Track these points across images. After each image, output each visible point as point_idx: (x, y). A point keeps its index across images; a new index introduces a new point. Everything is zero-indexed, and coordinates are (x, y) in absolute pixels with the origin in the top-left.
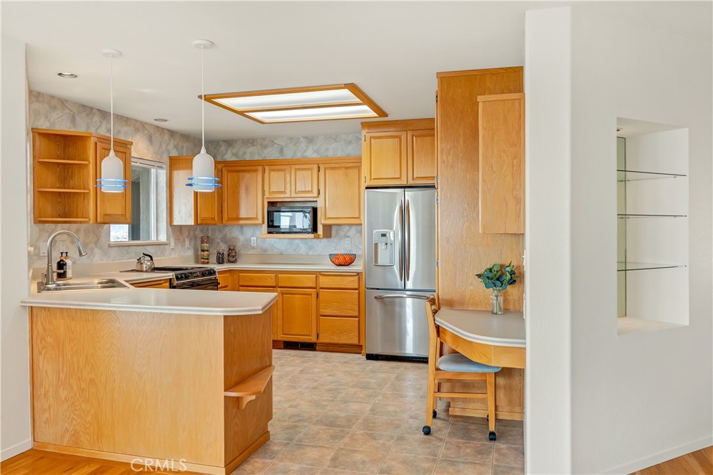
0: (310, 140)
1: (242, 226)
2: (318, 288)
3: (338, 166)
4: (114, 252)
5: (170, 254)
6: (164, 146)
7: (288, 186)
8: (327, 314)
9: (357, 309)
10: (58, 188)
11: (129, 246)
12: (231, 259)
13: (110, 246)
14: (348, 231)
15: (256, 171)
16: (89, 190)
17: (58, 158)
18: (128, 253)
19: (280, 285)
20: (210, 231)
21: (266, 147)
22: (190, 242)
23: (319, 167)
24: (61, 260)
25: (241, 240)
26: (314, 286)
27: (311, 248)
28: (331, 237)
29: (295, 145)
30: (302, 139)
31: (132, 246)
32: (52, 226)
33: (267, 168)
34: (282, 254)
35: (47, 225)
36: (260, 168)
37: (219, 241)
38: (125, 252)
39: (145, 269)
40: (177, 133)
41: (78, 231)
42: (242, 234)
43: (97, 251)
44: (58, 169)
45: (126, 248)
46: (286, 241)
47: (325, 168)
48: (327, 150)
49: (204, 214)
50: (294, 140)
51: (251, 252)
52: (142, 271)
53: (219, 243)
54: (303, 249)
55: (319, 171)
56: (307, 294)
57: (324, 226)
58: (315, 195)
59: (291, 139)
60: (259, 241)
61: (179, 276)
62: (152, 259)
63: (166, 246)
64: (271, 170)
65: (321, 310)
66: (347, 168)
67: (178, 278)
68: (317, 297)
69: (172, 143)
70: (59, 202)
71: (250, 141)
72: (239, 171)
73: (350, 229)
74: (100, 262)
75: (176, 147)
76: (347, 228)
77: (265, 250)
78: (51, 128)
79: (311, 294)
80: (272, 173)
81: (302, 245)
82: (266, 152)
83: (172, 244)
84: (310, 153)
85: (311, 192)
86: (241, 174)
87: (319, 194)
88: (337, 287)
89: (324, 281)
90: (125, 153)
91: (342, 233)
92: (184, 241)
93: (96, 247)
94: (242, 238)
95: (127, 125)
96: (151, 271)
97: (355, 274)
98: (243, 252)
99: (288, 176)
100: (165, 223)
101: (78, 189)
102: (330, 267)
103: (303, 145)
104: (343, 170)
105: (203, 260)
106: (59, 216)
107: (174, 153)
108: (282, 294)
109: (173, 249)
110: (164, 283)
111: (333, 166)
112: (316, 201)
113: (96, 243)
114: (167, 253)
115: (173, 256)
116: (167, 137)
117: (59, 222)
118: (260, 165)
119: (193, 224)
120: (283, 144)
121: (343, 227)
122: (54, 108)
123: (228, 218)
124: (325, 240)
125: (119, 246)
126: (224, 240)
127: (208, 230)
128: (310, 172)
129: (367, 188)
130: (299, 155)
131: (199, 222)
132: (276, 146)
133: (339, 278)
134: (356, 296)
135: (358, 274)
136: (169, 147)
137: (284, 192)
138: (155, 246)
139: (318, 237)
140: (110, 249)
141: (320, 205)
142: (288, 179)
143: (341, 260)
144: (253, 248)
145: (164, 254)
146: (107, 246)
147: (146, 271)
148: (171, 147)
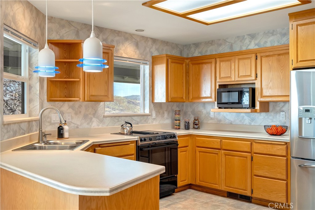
0: (253, 36)
1: (205, 103)
2: (252, 152)
3: (271, 53)
4: (107, 120)
5: (152, 122)
6: (148, 49)
7: (233, 72)
8: (259, 174)
9: (285, 173)
10: (65, 78)
11: (119, 116)
12: (196, 126)
13: (104, 117)
14: (283, 107)
15: (211, 63)
16: (80, 79)
17: (65, 58)
18: (118, 121)
19: (224, 147)
20: (185, 107)
21: (220, 45)
22: (168, 114)
23: (257, 56)
24: (60, 126)
25: (203, 113)
26: (249, 150)
27: (253, 120)
28: (269, 112)
29: (241, 41)
30: (246, 37)
31: (121, 116)
32: (61, 103)
33: (218, 60)
34: (231, 124)
35: (57, 103)
36: (213, 60)
37: (190, 113)
38: (117, 121)
39: (126, 132)
40: (158, 40)
41: (80, 106)
42: (205, 108)
43: (94, 119)
44: (65, 66)
45: (117, 118)
46: (235, 114)
47: (261, 57)
48: (266, 42)
49: (173, 95)
50: (241, 38)
51: (210, 121)
52: (123, 134)
53: (190, 115)
54: (247, 121)
55: (256, 59)
56: (244, 157)
57: (261, 103)
58: (254, 78)
59: (238, 37)
60: (215, 114)
61: (143, 139)
62: (131, 126)
63: (149, 117)
64: (220, 61)
65: (254, 171)
66: (279, 55)
67: (141, 140)
68: (252, 160)
69: (154, 47)
70: (66, 88)
71: (211, 43)
72: (199, 64)
73: (284, 105)
74: (97, 127)
75: (157, 50)
76: (282, 104)
77: (220, 121)
78: (60, 39)
79: (246, 157)
80: (222, 63)
81: (246, 117)
82: (221, 49)
83: (154, 115)
84: (252, 46)
85: (250, 76)
86: (201, 65)
87: (256, 77)
88: (268, 153)
89: (257, 148)
90: (108, 53)
91: (278, 109)
92: (164, 113)
93: (94, 117)
94: (204, 111)
95: (118, 36)
96: (130, 134)
97: (283, 143)
98: (205, 121)
99: (233, 65)
100: (148, 101)
101: (73, 78)
102: (265, 136)
103: (247, 41)
104: (276, 57)
105: (176, 127)
106: (66, 97)
107: (156, 54)
108: (226, 155)
109: (154, 119)
110: (131, 143)
111: (268, 54)
112: (254, 83)
113: (94, 115)
114: (150, 121)
115: (154, 123)
116: (150, 43)
117: (65, 101)
118: (214, 58)
119: (165, 102)
120: (233, 42)
121: (278, 103)
122: (63, 26)
123: (192, 97)
124: (263, 114)
125: (112, 117)
126: (193, 112)
127: (183, 105)
128: (249, 60)
129: (294, 69)
130: (244, 48)
131: (169, 100)
132: (228, 43)
133: (269, 146)
134: (285, 162)
135: (286, 143)
136: (151, 50)
137: (230, 77)
138: (140, 117)
139: (256, 111)
140: (104, 118)
141: (257, 86)
142: (233, 67)
143: (274, 131)
144: (212, 119)
145: (147, 122)
146: (102, 117)
147: (127, 134)
148: (153, 50)
